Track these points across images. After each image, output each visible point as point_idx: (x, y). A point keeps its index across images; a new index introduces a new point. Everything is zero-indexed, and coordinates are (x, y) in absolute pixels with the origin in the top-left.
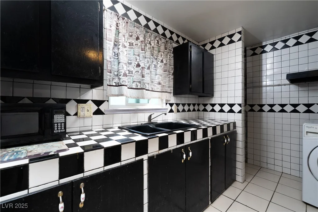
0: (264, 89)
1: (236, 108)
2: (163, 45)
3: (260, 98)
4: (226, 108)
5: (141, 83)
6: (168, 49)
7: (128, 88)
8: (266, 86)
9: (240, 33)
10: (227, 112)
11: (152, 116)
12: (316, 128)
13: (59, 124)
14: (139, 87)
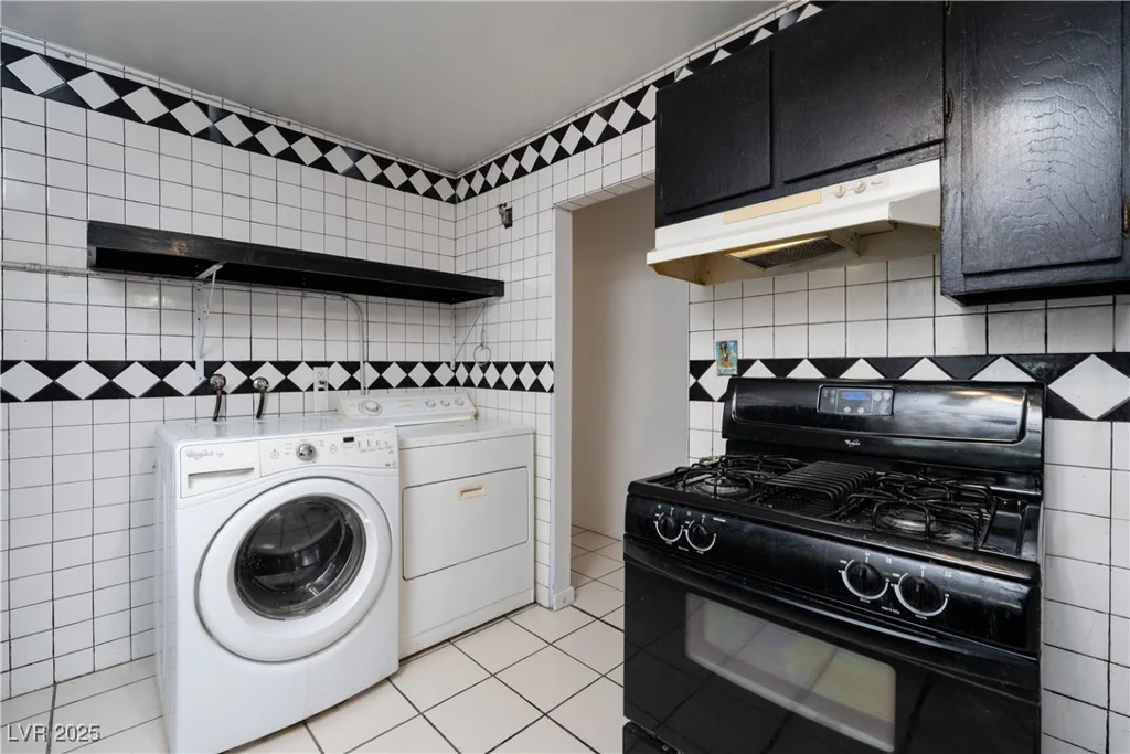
12: (221, 455)
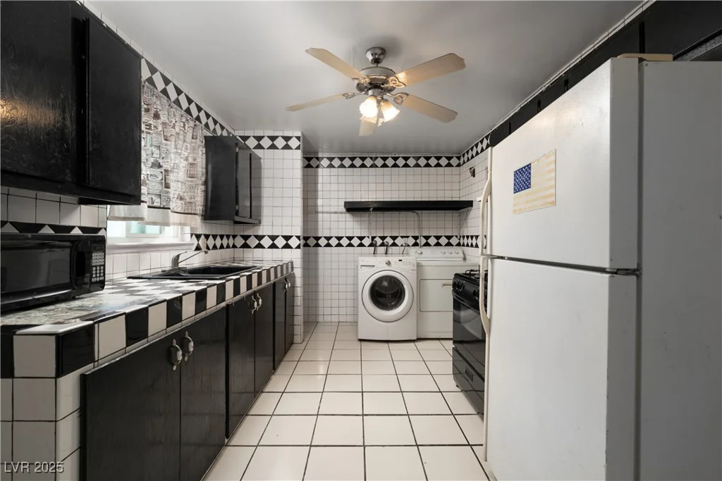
0: (320, 215)
1: (294, 242)
2: (191, 130)
3: (316, 229)
4: (280, 242)
5: (163, 198)
6: (198, 140)
7: (149, 207)
8: (323, 213)
9: (298, 138)
10: (282, 248)
11: (180, 256)
13: (98, 268)
14: (155, 204)
